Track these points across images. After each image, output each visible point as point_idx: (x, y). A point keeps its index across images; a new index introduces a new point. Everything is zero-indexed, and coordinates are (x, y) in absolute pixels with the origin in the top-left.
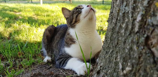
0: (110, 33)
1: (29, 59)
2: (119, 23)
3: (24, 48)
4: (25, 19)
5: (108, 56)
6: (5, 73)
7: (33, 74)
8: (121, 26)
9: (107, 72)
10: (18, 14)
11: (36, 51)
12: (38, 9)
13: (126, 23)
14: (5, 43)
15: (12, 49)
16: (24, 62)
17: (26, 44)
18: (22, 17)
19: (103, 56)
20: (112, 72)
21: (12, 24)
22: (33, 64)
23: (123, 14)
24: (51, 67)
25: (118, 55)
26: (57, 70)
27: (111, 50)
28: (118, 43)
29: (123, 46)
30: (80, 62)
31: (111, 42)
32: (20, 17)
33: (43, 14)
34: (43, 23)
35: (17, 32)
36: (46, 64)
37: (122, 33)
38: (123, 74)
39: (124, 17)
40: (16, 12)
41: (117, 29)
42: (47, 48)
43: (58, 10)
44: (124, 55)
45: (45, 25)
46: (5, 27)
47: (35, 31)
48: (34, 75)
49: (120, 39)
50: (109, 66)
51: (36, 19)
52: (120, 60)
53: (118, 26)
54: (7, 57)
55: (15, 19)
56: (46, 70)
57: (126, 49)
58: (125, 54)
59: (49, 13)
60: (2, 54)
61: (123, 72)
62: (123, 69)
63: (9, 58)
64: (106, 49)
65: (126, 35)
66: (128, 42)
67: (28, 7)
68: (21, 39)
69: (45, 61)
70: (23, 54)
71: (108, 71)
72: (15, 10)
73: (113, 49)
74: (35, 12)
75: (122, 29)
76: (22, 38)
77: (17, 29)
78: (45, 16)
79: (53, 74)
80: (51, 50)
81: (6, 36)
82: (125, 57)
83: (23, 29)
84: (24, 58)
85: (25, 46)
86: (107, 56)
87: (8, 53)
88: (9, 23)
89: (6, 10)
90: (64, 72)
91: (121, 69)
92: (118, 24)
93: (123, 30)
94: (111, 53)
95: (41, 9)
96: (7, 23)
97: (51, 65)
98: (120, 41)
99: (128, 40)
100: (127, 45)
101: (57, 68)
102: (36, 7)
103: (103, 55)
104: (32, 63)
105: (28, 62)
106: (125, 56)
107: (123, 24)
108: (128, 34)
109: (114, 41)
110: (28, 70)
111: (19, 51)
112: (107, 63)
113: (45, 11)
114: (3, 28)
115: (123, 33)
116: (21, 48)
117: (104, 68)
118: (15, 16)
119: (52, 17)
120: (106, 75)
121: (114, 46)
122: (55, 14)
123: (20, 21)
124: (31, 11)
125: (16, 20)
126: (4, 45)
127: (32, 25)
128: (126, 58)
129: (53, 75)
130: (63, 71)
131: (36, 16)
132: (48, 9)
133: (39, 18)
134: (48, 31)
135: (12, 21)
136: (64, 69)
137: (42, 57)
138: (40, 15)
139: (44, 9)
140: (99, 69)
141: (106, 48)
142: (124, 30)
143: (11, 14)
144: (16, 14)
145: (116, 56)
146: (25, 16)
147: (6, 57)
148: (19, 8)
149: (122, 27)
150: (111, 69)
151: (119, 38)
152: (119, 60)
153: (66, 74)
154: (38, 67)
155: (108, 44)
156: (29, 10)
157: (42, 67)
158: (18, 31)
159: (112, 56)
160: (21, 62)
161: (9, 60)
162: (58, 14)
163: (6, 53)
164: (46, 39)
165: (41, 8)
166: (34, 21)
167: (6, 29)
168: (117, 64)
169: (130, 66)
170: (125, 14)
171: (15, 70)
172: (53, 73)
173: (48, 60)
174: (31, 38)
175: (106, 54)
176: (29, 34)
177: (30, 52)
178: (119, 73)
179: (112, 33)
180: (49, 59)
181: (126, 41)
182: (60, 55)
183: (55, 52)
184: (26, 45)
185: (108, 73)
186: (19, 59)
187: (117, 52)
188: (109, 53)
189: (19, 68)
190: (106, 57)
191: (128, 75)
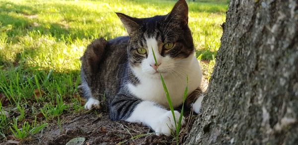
0: (234, 48)
1: (56, 104)
2: (259, 24)
3: (45, 81)
4: (45, 29)
5: (229, 95)
6: (11, 129)
7: (67, 131)
8: (265, 31)
9: (230, 127)
10: (31, 17)
11: (68, 88)
12: (70, 9)
13: (280, 22)
14: (7, 72)
15: (22, 84)
16: (47, 109)
17: (49, 75)
18: (40, 24)
19: (218, 95)
20: (242, 128)
21: (20, 38)
22: (65, 112)
23: (272, 4)
24: (99, 119)
25: (258, 91)
26: (113, 123)
27: (238, 84)
28: (257, 68)
29: (271, 73)
30: (159, 108)
31: (236, 65)
32: (36, 24)
33: (79, 19)
34: (80, 35)
35: (32, 52)
36: (89, 113)
37: (269, 45)
38: (273, 133)
39: (273, 11)
40: (27, 14)
41: (255, 37)
42: (92, 82)
43: (109, 12)
44: (275, 92)
45: (84, 39)
46: (7, 42)
47: (65, 51)
48: (68, 133)
49: (264, 57)
50: (233, 116)
51: (67, 28)
52: (262, 103)
53: (257, 31)
54: (14, 99)
55: (27, 28)
56: (90, 125)
57: (281, 80)
58: (277, 89)
59: (91, 17)
60: (3, 93)
61: (274, 127)
62: (273, 122)
63: (17, 102)
64: (225, 81)
65: (279, 49)
66: (287, 63)
67: (51, 5)
68: (39, 65)
69: (87, 107)
70: (44, 94)
71: (233, 125)
72: (26, 11)
73: (242, 81)
74: (65, 14)
75: (269, 36)
76: (40, 62)
77: (30, 46)
78: (83, 23)
79: (106, 132)
80: (99, 86)
81: (10, 60)
82: (278, 96)
83: (43, 46)
84: (47, 101)
85: (48, 77)
86: (227, 95)
87: (15, 91)
88: (15, 35)
89: (8, 10)
90: (126, 128)
91: (268, 122)
92: (256, 27)
93: (271, 38)
94: (239, 88)
95: (76, 10)
96: (10, 34)
97: (100, 116)
98: (264, 61)
99: (288, 59)
100: (284, 69)
101: (112, 120)
102: (65, 5)
103: (217, 93)
104: (62, 110)
105: (55, 109)
106: (277, 94)
107: (271, 26)
108: (286, 46)
109: (247, 64)
110: (54, 124)
111: (36, 88)
112: (228, 110)
113: (84, 13)
114: (3, 44)
115: (272, 44)
116: (40, 82)
117: (222, 120)
118: (25, 22)
119: (98, 23)
120: (228, 134)
121: (246, 75)
122: (102, 18)
123: (37, 31)
124: (57, 13)
125: (27, 30)
126: (7, 76)
127: (59, 40)
128: (280, 98)
129: (107, 134)
130: (124, 127)
131: (65, 22)
132: (88, 10)
133: (72, 25)
134: (92, 48)
135: (21, 32)
136: (127, 123)
137: (80, 99)
138: (73, 21)
139: (81, 10)
140: (207, 121)
141: (223, 80)
142: (273, 39)
143: (18, 19)
144: (27, 18)
145: (254, 94)
146: (46, 21)
147: (12, 99)
148: (34, 7)
149: (269, 31)
150: (239, 122)
151: (260, 57)
152: (260, 102)
153: (132, 131)
154: (74, 118)
155: (230, 70)
156: (52, 11)
157: (82, 118)
158: (32, 49)
159: (241, 94)
160: (41, 109)
161: (18, 105)
162: (108, 20)
163: (12, 92)
164: (88, 64)
165: (76, 8)
166: (63, 32)
167: (10, 46)
168: (255, 110)
169: (291, 114)
170: (277, 4)
171: (30, 124)
172: (106, 129)
173: (93, 106)
174: (57, 65)
175: (224, 92)
176: (55, 56)
177: (59, 89)
178: (261, 129)
179: (240, 47)
180: (96, 103)
181: (280, 61)
182: (119, 96)
183: (107, 91)
184: (50, 77)
185: (233, 130)
186: (37, 104)
187: (255, 87)
188: (234, 89)
189: (38, 120)
190: (226, 98)
191: (286, 133)
